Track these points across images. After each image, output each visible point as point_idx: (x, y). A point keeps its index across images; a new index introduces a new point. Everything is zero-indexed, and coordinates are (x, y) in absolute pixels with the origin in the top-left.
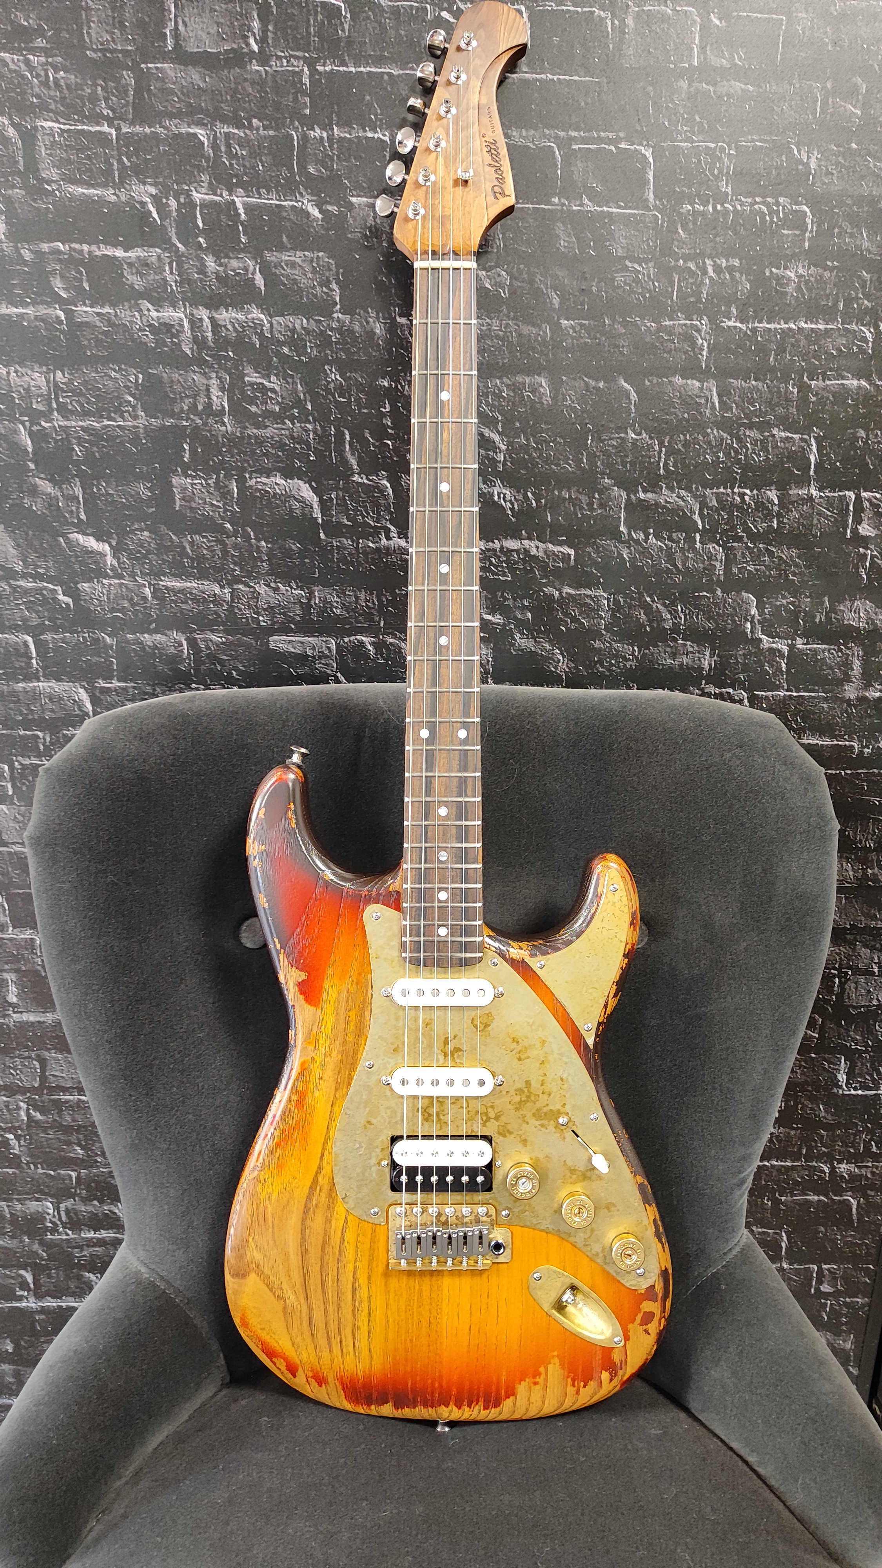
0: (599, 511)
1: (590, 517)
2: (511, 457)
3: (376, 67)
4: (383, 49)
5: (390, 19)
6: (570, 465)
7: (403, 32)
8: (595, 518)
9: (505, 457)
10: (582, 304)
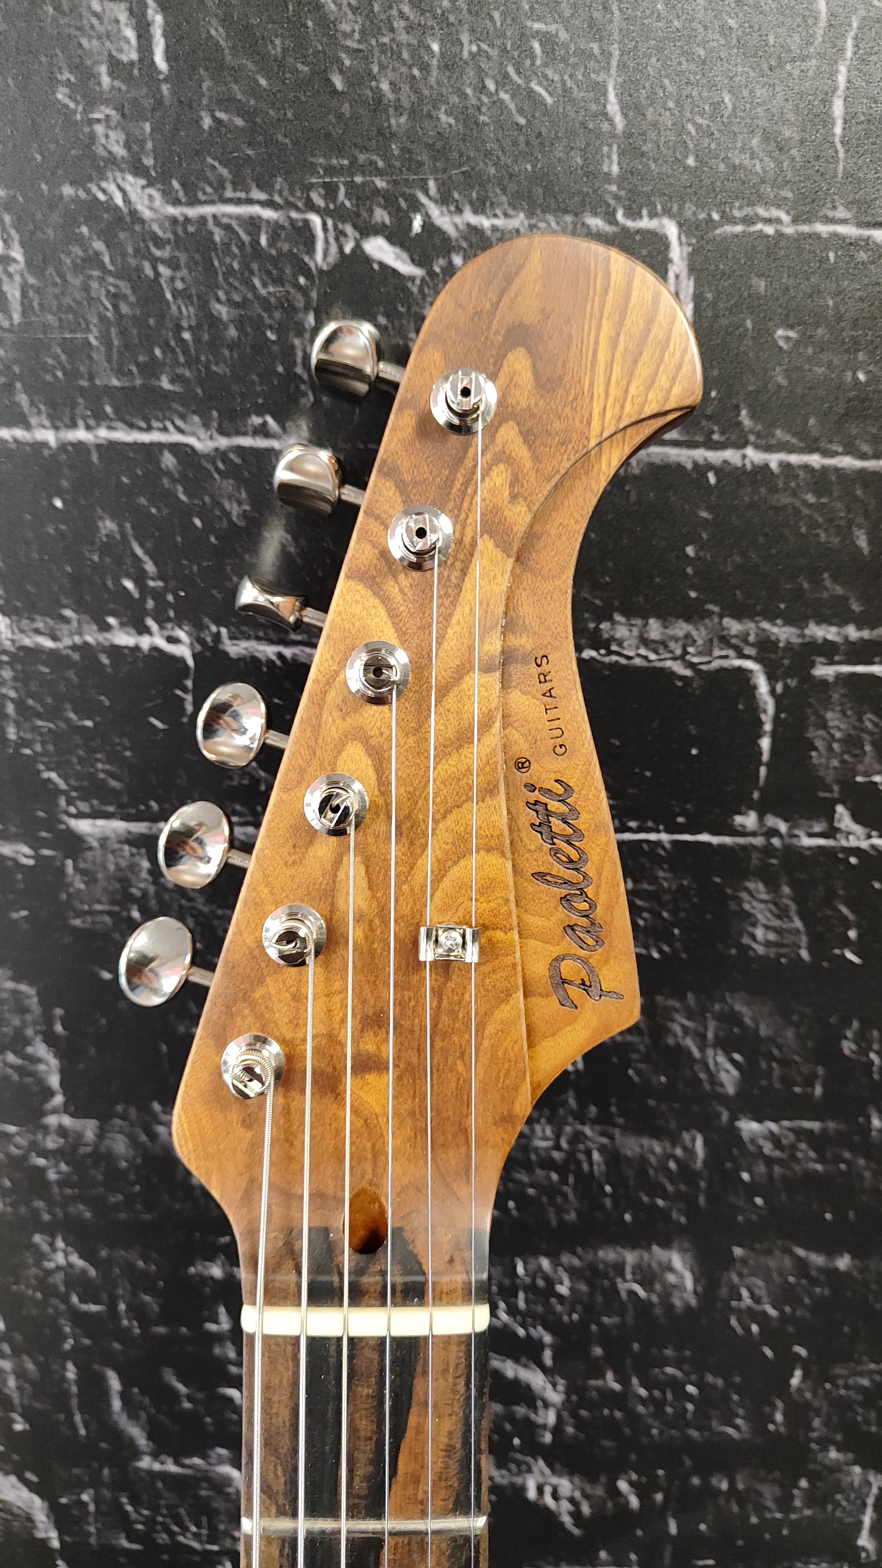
0: (808, 1512)
1: (778, 1524)
2: (574, 1415)
3: (132, 426)
4: (151, 369)
5: (173, 264)
6: (737, 1428)
7: (222, 311)
8: (792, 1525)
9: (559, 1417)
10: (809, 1082)
